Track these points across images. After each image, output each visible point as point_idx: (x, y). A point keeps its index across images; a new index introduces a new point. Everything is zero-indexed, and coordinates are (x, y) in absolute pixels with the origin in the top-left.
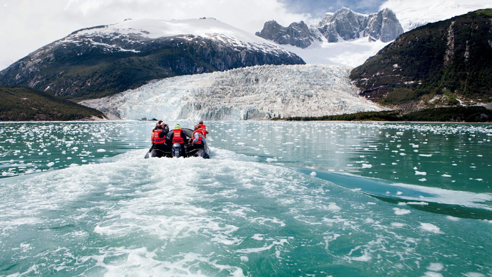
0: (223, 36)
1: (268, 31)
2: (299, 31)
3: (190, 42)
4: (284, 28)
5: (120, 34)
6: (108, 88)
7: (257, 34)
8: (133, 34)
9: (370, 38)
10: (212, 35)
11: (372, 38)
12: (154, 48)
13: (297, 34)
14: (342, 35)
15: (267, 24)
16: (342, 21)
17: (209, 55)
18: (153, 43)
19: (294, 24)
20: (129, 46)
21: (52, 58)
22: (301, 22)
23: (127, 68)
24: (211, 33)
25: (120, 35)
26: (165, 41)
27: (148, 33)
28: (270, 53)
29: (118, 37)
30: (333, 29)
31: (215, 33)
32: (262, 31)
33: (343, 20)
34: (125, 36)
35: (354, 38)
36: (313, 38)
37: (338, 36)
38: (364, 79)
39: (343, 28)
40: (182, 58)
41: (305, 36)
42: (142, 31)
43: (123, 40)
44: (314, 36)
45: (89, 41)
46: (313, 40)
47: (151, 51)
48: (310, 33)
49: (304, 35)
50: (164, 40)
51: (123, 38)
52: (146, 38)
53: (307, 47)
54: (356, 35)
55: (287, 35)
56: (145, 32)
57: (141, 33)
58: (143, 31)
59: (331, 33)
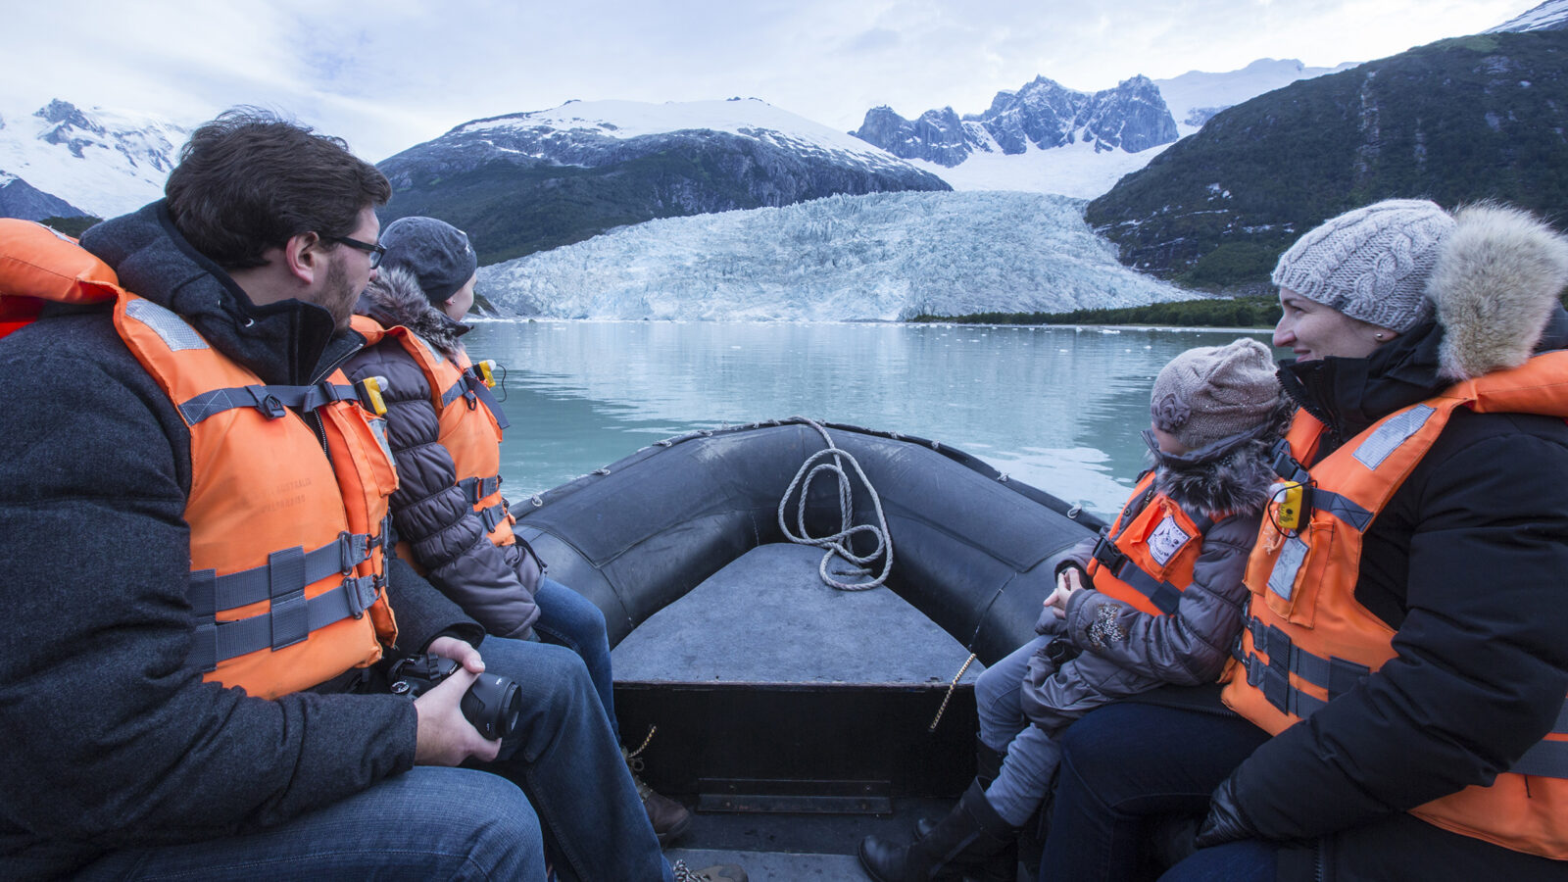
0: (777, 135)
1: (874, 130)
2: (942, 130)
3: (704, 146)
4: (908, 124)
5: (554, 130)
6: (515, 243)
7: (852, 133)
8: (581, 130)
9: (1098, 143)
10: (754, 132)
11: (1103, 142)
12: (626, 158)
13: (936, 136)
14: (1035, 138)
15: (871, 114)
16: (1036, 106)
17: (746, 174)
18: (624, 148)
19: (933, 114)
20: (573, 156)
21: (406, 181)
22: (947, 108)
23: (559, 199)
24: (751, 129)
25: (554, 133)
26: (650, 144)
27: (613, 128)
28: (881, 172)
29: (548, 136)
30: (1015, 125)
31: (759, 129)
32: (860, 129)
33: (1039, 105)
34: (563, 134)
35: (1061, 145)
36: (971, 144)
37: (1027, 139)
38: (1130, 222)
39: (1038, 123)
40: (687, 181)
41: (955, 141)
42: (599, 125)
43: (558, 143)
44: (974, 140)
45: (486, 146)
46: (970, 150)
47: (618, 165)
48: (964, 134)
49: (952, 137)
50: (647, 142)
51: (559, 137)
52: (609, 139)
53: (957, 163)
54: (1066, 137)
55: (916, 138)
56: (606, 126)
57: (599, 128)
58: (602, 123)
59: (1012, 134)
